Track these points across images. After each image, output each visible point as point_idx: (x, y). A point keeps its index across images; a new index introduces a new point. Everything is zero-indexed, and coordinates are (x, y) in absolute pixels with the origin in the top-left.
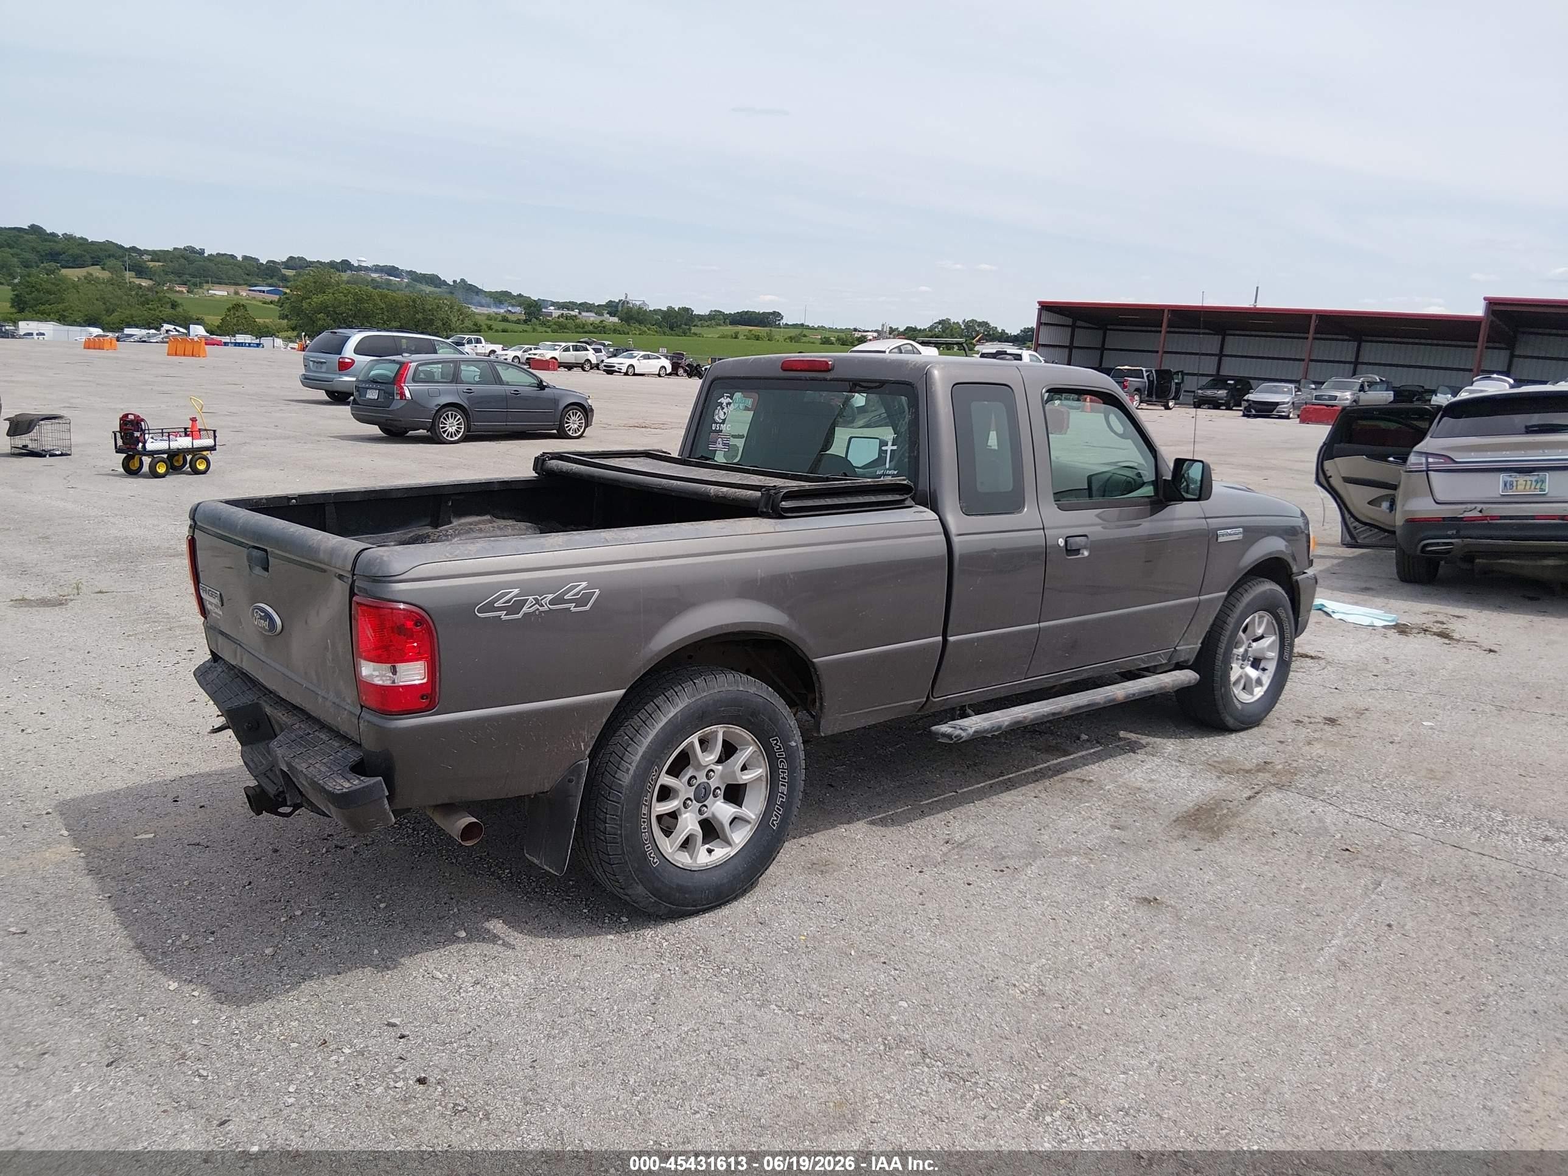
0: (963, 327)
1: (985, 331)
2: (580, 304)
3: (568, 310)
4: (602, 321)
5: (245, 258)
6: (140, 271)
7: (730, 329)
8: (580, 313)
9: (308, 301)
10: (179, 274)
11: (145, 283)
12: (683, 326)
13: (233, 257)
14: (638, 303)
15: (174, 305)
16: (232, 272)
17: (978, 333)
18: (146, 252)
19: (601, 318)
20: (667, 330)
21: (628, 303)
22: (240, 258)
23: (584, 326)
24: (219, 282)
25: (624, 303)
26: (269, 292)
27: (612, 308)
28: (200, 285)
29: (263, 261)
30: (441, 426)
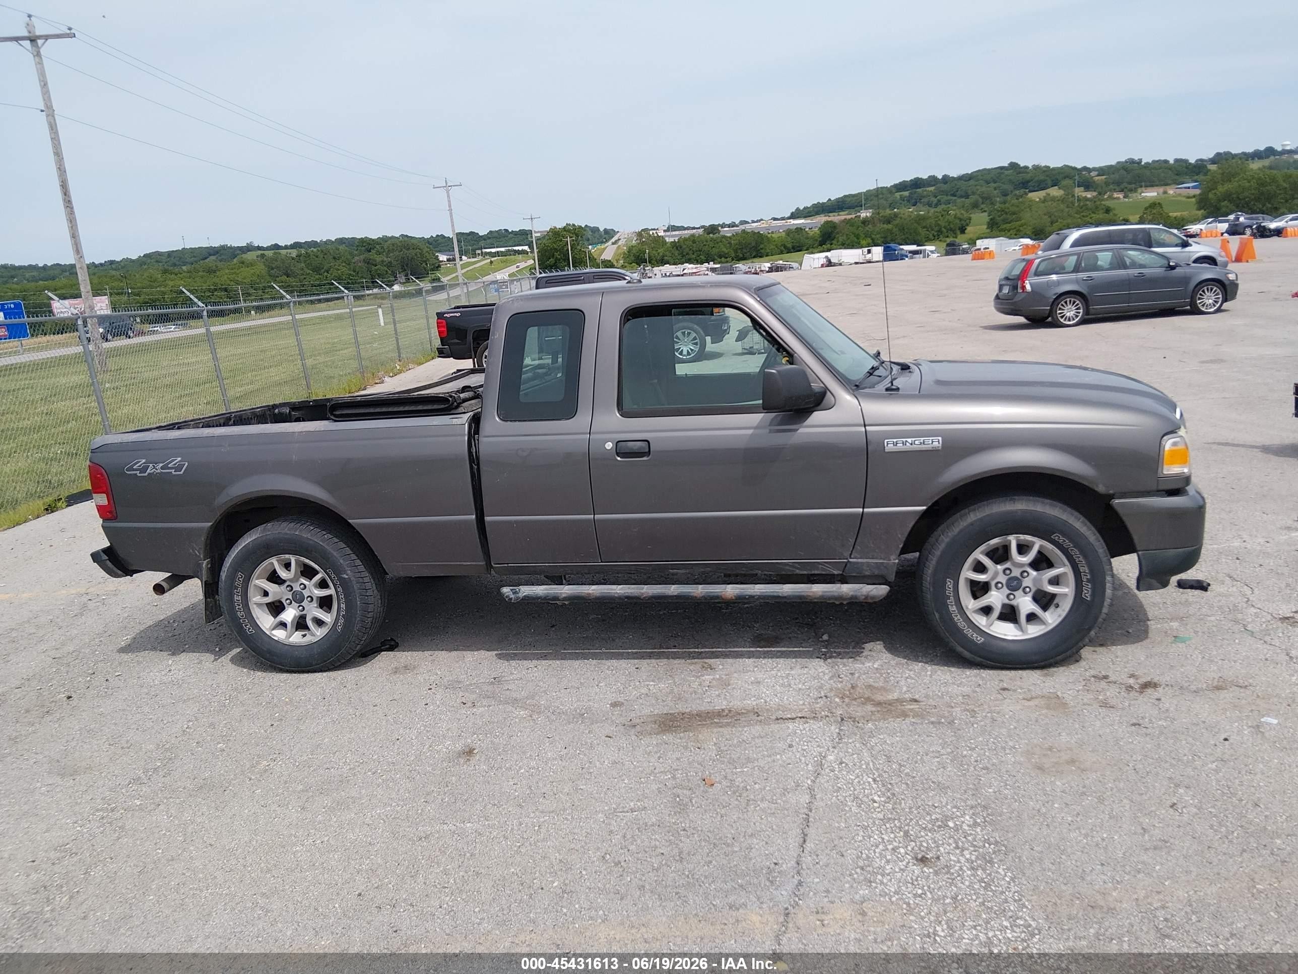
5: (1177, 160)
6: (1087, 185)
9: (1213, 192)
10: (1118, 183)
11: (1089, 195)
13: (1166, 162)
15: (1108, 210)
16: (1163, 175)
18: (1094, 169)
22: (1172, 162)
24: (1151, 185)
26: (1194, 187)
28: (1135, 190)
29: (1192, 161)
30: (1059, 312)
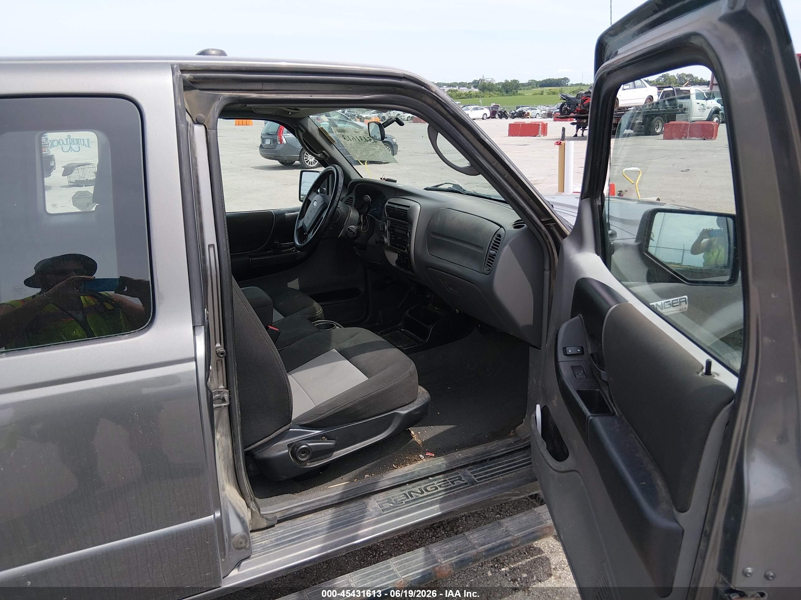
0: (677, 78)
1: (690, 79)
2: (460, 83)
3: (453, 87)
4: (470, 92)
7: (539, 89)
8: (459, 88)
12: (513, 90)
14: (489, 80)
17: (686, 81)
19: (470, 90)
20: (504, 93)
21: (484, 80)
23: (460, 95)
25: (482, 80)
27: (476, 84)
30: (305, 158)
